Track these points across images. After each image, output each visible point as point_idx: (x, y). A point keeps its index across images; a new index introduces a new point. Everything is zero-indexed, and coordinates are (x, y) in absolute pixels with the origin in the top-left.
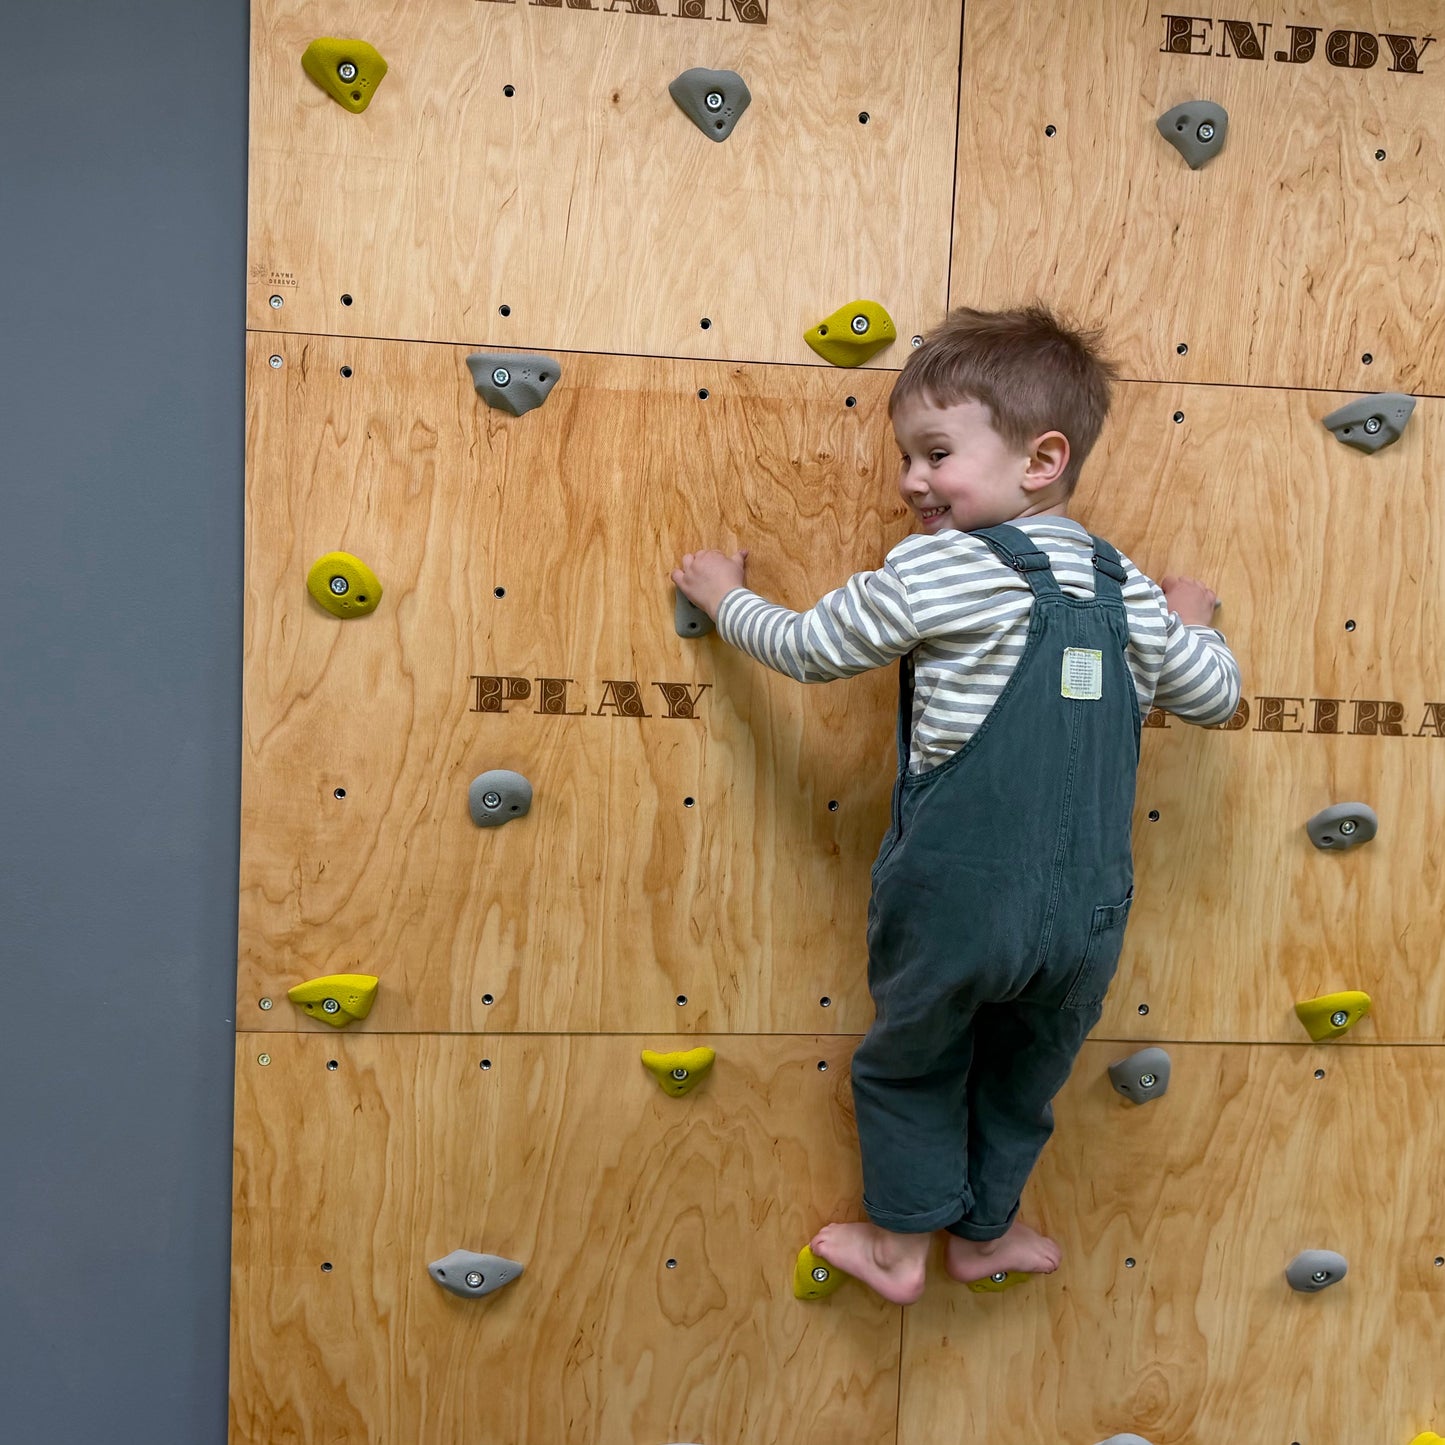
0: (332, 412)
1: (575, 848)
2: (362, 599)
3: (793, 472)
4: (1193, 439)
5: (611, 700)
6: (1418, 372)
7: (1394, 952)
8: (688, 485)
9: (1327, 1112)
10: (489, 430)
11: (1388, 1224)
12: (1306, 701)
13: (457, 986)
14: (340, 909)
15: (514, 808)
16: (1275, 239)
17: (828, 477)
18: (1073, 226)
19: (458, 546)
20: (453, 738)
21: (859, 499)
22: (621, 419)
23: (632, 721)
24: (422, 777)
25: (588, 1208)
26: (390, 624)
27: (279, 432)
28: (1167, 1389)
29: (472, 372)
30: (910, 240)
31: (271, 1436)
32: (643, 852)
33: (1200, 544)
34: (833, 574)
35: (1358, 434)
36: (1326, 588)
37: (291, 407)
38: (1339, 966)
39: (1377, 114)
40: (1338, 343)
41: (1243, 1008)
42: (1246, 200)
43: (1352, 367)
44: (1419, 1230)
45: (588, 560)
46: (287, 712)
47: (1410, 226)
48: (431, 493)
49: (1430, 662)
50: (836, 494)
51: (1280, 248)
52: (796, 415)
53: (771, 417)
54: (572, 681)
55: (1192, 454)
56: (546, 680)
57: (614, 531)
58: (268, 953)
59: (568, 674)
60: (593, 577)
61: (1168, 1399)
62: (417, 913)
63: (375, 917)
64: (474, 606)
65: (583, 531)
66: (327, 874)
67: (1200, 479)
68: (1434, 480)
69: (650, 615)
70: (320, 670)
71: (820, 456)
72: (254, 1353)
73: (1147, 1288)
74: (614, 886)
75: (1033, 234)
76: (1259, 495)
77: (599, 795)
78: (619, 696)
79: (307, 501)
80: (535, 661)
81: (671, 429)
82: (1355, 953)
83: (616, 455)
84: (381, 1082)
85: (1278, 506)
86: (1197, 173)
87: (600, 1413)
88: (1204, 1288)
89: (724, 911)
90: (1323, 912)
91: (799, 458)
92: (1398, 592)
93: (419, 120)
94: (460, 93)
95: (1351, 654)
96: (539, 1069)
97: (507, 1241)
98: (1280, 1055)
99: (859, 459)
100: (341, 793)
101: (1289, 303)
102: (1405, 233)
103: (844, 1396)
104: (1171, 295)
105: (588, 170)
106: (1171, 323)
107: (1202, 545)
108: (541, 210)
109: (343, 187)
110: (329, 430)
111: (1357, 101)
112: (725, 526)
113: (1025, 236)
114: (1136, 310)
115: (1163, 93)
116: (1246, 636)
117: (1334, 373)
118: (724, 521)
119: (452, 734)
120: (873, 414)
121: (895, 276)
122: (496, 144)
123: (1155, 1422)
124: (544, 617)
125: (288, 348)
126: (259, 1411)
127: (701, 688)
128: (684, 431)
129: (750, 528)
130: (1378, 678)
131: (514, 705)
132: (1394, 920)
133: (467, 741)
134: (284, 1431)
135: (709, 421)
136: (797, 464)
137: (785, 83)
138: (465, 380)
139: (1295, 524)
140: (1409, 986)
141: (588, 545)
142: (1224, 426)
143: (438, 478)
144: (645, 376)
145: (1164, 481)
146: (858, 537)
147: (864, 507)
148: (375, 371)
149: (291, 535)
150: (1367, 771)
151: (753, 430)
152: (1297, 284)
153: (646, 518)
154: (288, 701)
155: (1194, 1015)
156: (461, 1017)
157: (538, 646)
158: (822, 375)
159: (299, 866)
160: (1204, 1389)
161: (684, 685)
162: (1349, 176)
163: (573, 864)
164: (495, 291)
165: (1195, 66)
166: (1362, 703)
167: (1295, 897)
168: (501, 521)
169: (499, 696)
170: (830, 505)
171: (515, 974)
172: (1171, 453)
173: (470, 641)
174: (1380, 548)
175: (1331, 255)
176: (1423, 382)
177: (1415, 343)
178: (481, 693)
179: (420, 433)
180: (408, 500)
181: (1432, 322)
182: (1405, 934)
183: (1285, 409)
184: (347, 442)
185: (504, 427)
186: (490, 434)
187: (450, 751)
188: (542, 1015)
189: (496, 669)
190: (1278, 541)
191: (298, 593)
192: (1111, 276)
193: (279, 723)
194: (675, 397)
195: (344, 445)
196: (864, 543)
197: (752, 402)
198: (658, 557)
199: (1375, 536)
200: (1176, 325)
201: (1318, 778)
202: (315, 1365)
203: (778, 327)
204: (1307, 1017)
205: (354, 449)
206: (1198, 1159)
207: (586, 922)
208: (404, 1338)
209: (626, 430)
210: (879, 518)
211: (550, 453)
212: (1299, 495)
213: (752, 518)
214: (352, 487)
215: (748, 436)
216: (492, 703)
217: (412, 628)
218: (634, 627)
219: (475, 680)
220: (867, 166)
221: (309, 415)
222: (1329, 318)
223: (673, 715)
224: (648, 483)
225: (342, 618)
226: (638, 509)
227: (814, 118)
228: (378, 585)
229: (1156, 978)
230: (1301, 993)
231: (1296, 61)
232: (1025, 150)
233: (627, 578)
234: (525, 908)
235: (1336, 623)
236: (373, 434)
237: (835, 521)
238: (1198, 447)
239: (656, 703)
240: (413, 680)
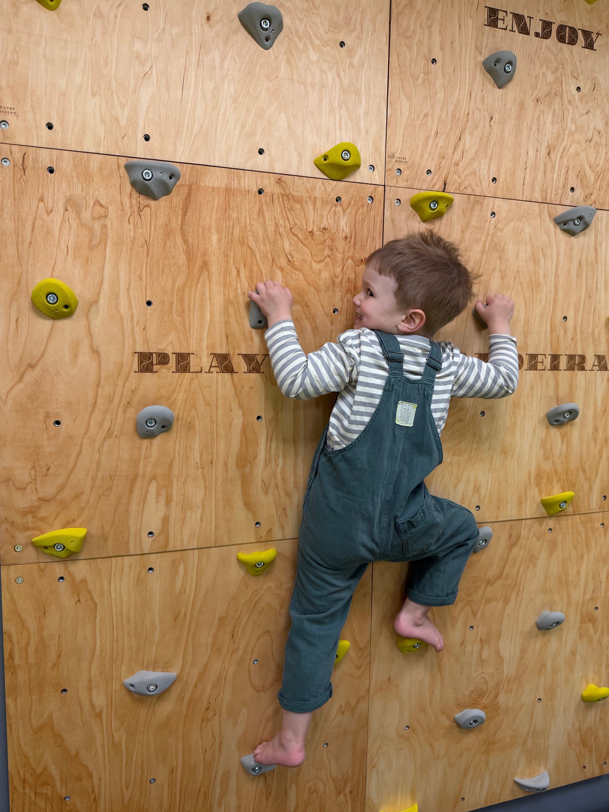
0: (43, 194)
1: (198, 446)
2: (66, 307)
3: (310, 237)
4: (499, 226)
5: (216, 364)
6: (593, 197)
7: (581, 472)
8: (254, 243)
9: (553, 546)
10: (139, 207)
11: (577, 595)
12: (547, 355)
13: (133, 529)
14: (61, 490)
15: (163, 427)
16: (534, 128)
17: (328, 240)
18: (444, 114)
19: (123, 276)
20: (125, 388)
21: (343, 253)
22: (216, 203)
23: (227, 376)
24: (107, 411)
25: (210, 640)
26: (84, 322)
27: (10, 205)
28: (487, 684)
29: (128, 172)
30: (366, 114)
31: (36, 789)
32: (235, 447)
33: (503, 279)
34: (331, 294)
35: (571, 226)
36: (555, 301)
37: (16, 191)
38: (559, 481)
39: (577, 69)
40: (560, 181)
41: (520, 503)
42: (522, 107)
43: (566, 193)
44: (588, 596)
45: (200, 285)
46: (22, 376)
47: (590, 126)
48: (106, 244)
49: (596, 336)
50: (331, 250)
51: (537, 131)
52: (311, 206)
53: (298, 206)
54: (193, 354)
55: (499, 234)
56: (178, 353)
57: (214, 269)
58: (18, 519)
59: (191, 350)
60: (203, 294)
61: (487, 689)
62: (107, 489)
63: (82, 493)
64: (134, 311)
65: (196, 268)
66: (52, 471)
67: (502, 246)
68: (599, 249)
69: (236, 316)
70: (42, 350)
71: (323, 229)
72: (22, 746)
73: (478, 639)
74: (220, 466)
75: (426, 115)
76: (528, 254)
77: (210, 417)
78: (220, 362)
79: (29, 248)
80: (172, 343)
81: (244, 211)
82: (565, 474)
83: (214, 224)
84: (91, 586)
85: (535, 260)
86: (501, 90)
87: (221, 744)
88: (502, 635)
89: (279, 475)
90: (553, 456)
91: (313, 229)
92: (584, 302)
93: (92, 18)
94: (116, 5)
95: (565, 332)
96: (181, 568)
97: (167, 663)
98: (534, 523)
99: (343, 231)
100: (58, 423)
101: (540, 159)
102: (588, 129)
103: (343, 713)
104: (489, 152)
105: (194, 59)
106: (489, 166)
107: (504, 279)
108: (167, 80)
109: (45, 57)
110: (41, 205)
111: (569, 61)
112: (274, 266)
113: (422, 117)
114: (474, 159)
115: (486, 47)
116: (522, 324)
117: (559, 196)
118: (274, 264)
119: (124, 386)
120: (350, 207)
121: (360, 133)
122: (139, 38)
123: (482, 700)
124: (176, 318)
125: (14, 154)
126: (28, 777)
127: (264, 356)
128: (251, 212)
129: (288, 268)
130: (576, 343)
131: (160, 368)
132: (581, 457)
133: (133, 389)
134: (43, 784)
135: (265, 207)
136: (311, 232)
137: (301, 20)
138: (124, 177)
139: (543, 269)
140: (586, 487)
141: (200, 276)
142: (513, 220)
143: (110, 235)
144: (228, 179)
145: (487, 247)
146: (343, 274)
147: (346, 257)
148: (69, 170)
149: (20, 269)
150: (571, 387)
151: (288, 213)
152: (543, 152)
153: (232, 262)
154: (22, 369)
155: (499, 508)
156: (136, 546)
157: (173, 334)
158: (323, 184)
159: (34, 467)
160: (502, 682)
161: (255, 355)
162: (566, 98)
163: (197, 455)
164: (141, 125)
165: (500, 35)
166: (569, 355)
167: (542, 449)
168: (149, 261)
169: (152, 363)
170: (329, 256)
171: (166, 520)
172: (490, 232)
173: (133, 331)
174: (577, 282)
175: (558, 136)
176: (595, 202)
177: (592, 183)
178: (141, 362)
179: (97, 208)
180: (91, 248)
181: (599, 173)
182: (585, 463)
183: (538, 213)
184: (53, 212)
185: (148, 206)
186: (140, 210)
187: (123, 397)
188: (182, 540)
189: (149, 349)
190: (535, 277)
191: (25, 304)
192: (462, 140)
193: (17, 383)
194: (245, 192)
195: (51, 214)
196: (346, 277)
197: (287, 196)
198: (239, 284)
199: (575, 276)
200: (491, 168)
201: (551, 392)
202: (60, 745)
203: (300, 156)
204: (546, 505)
205: (57, 216)
206: (500, 576)
207: (205, 487)
208: (111, 722)
209: (219, 211)
210: (353, 264)
211: (176, 223)
212: (544, 255)
213: (289, 263)
214: (57, 240)
215: (286, 216)
216: (147, 367)
217: (97, 324)
218: (227, 323)
219: (137, 354)
220: (345, 72)
221: (28, 195)
222: (557, 168)
223: (250, 371)
224: (232, 242)
225: (54, 319)
226: (227, 256)
227: (317, 42)
228: (76, 299)
229: (483, 492)
230: (543, 495)
231: (543, 38)
232: (422, 70)
233: (222, 295)
234: (171, 482)
235: (559, 317)
236: (69, 208)
237: (331, 265)
238: (502, 230)
239: (240, 365)
240: (99, 355)
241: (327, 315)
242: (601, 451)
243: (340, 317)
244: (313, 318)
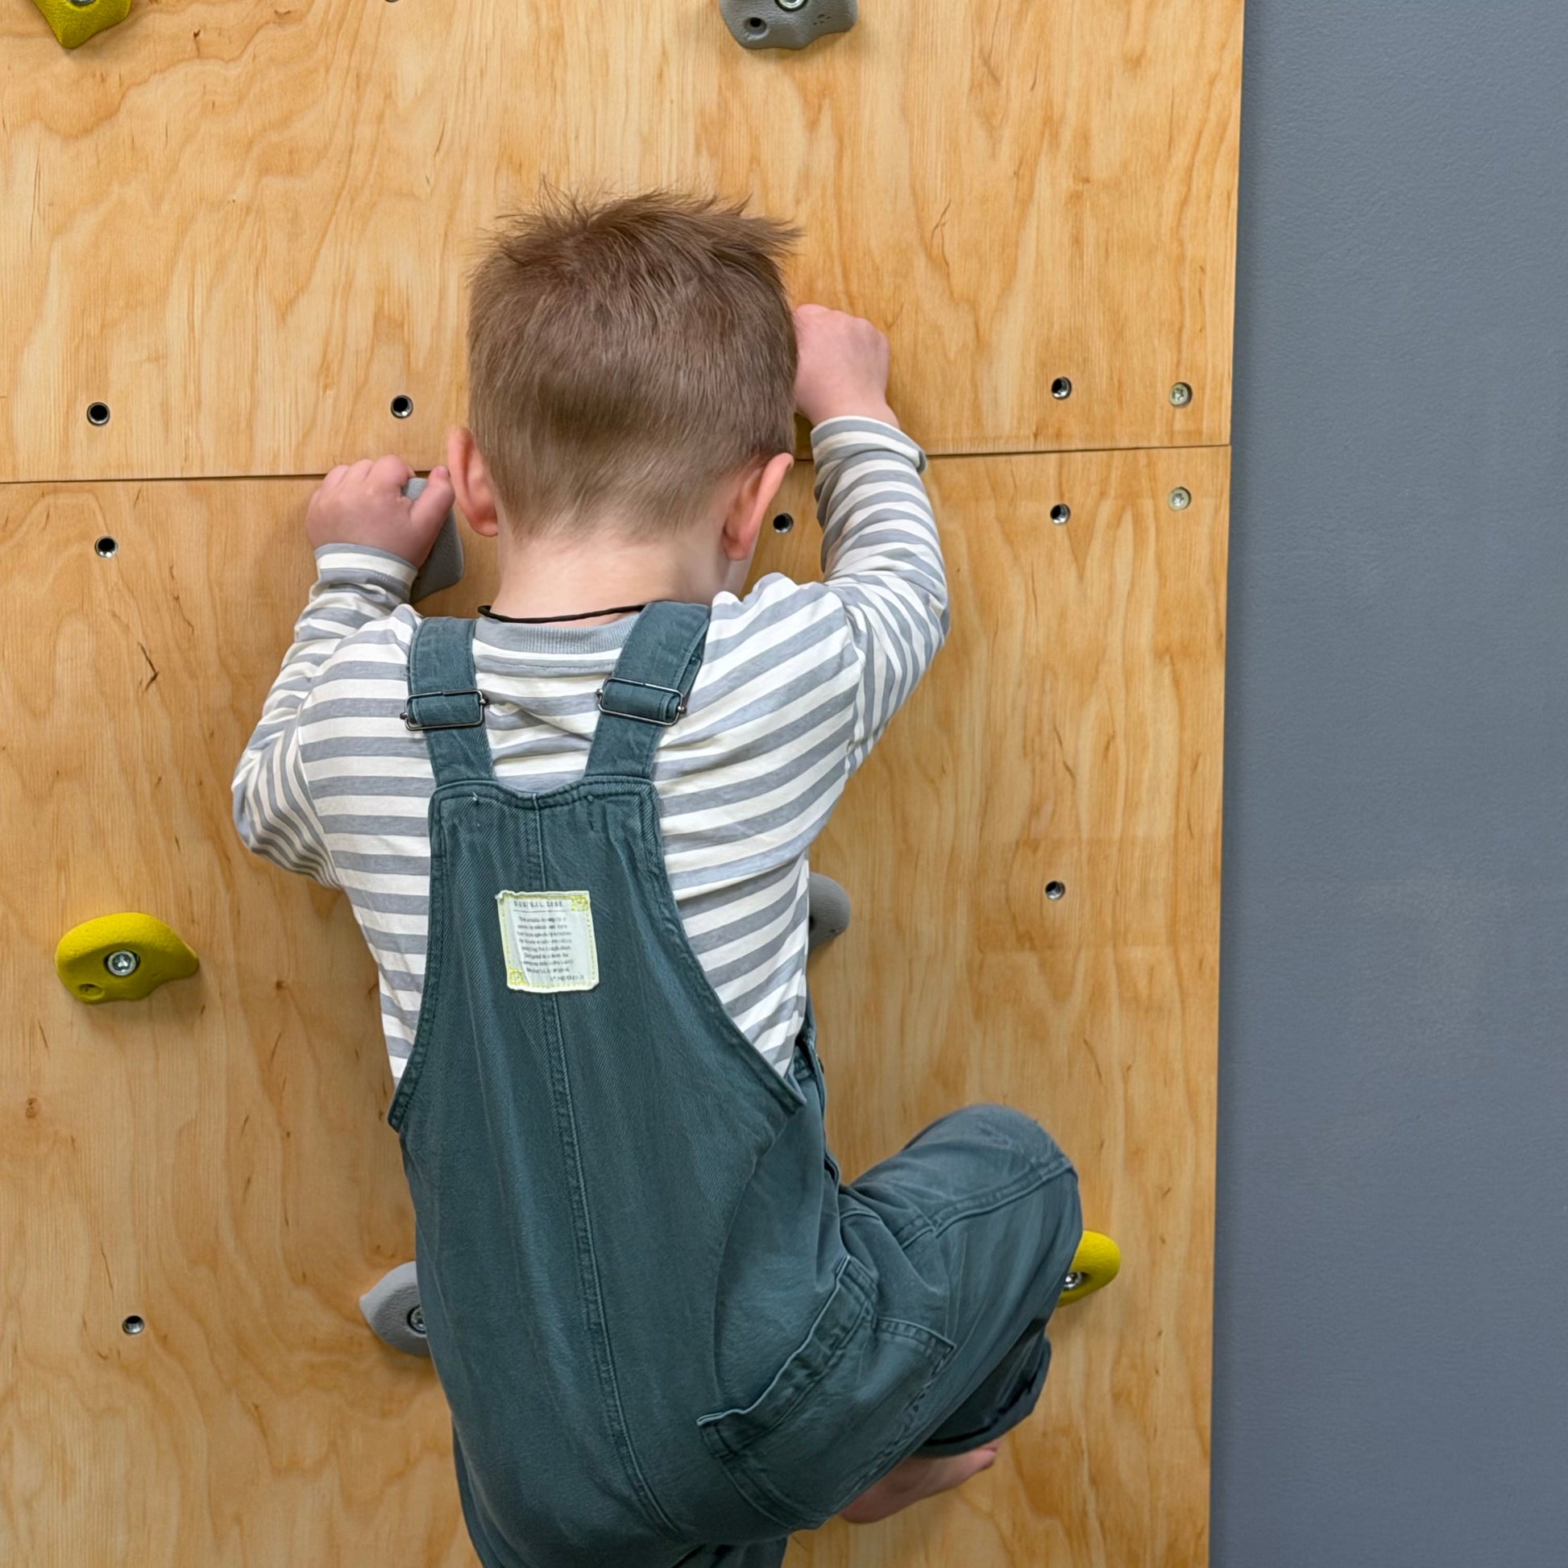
7: (920, 262)
82: (838, 270)
132: (918, 199)
167: (704, 152)
182: (940, 224)
242: (1024, 171)
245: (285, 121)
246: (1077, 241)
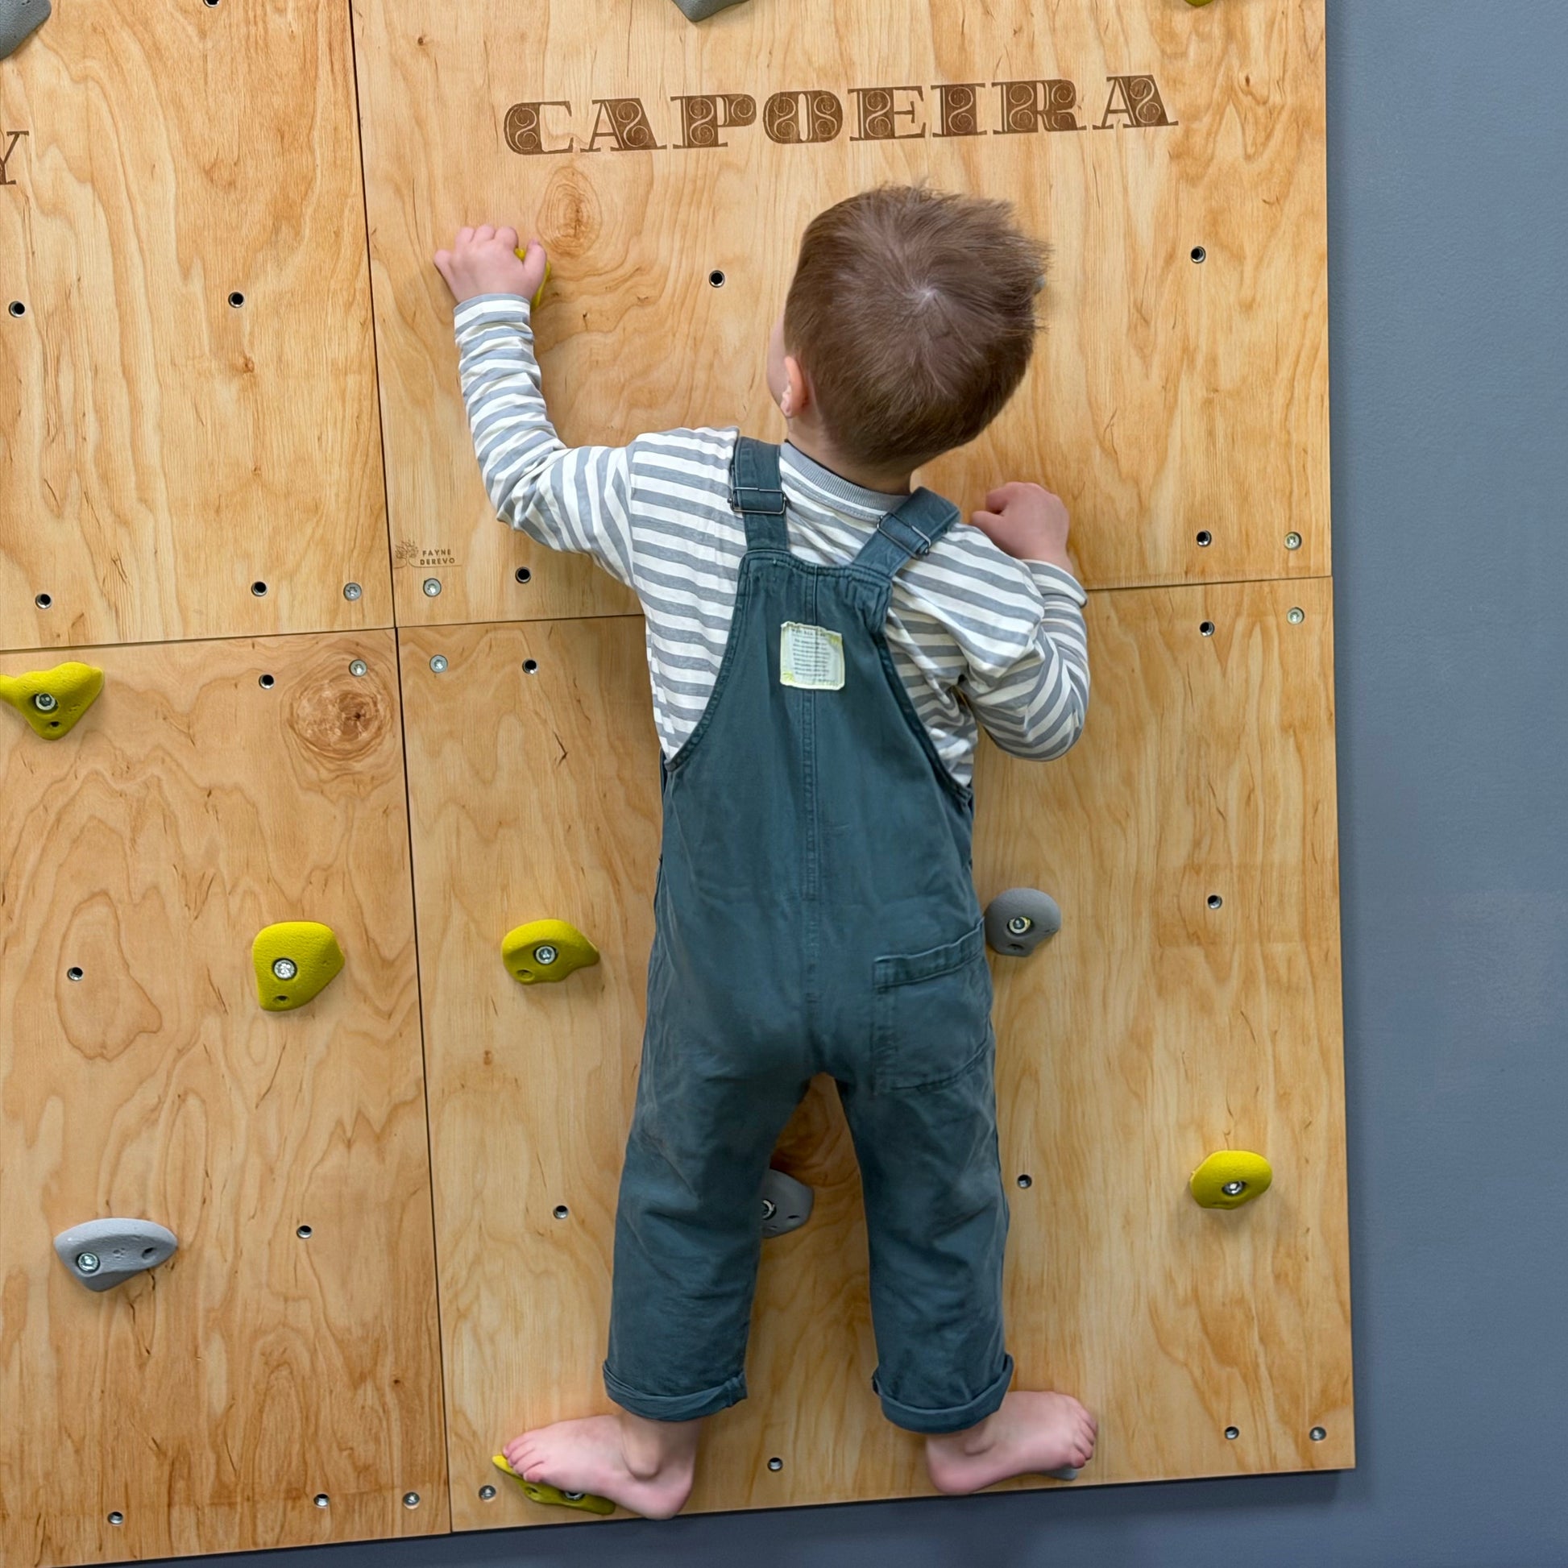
44: (1177, 857)
89: (90, 467)
103: (349, 1144)
130: (1032, 46)
140: (1125, 501)
182: (1110, 425)
241: (185, 12)
242: (1170, 386)
243: (225, 14)
244: (146, 23)
245: (646, 371)
246: (1211, 433)
